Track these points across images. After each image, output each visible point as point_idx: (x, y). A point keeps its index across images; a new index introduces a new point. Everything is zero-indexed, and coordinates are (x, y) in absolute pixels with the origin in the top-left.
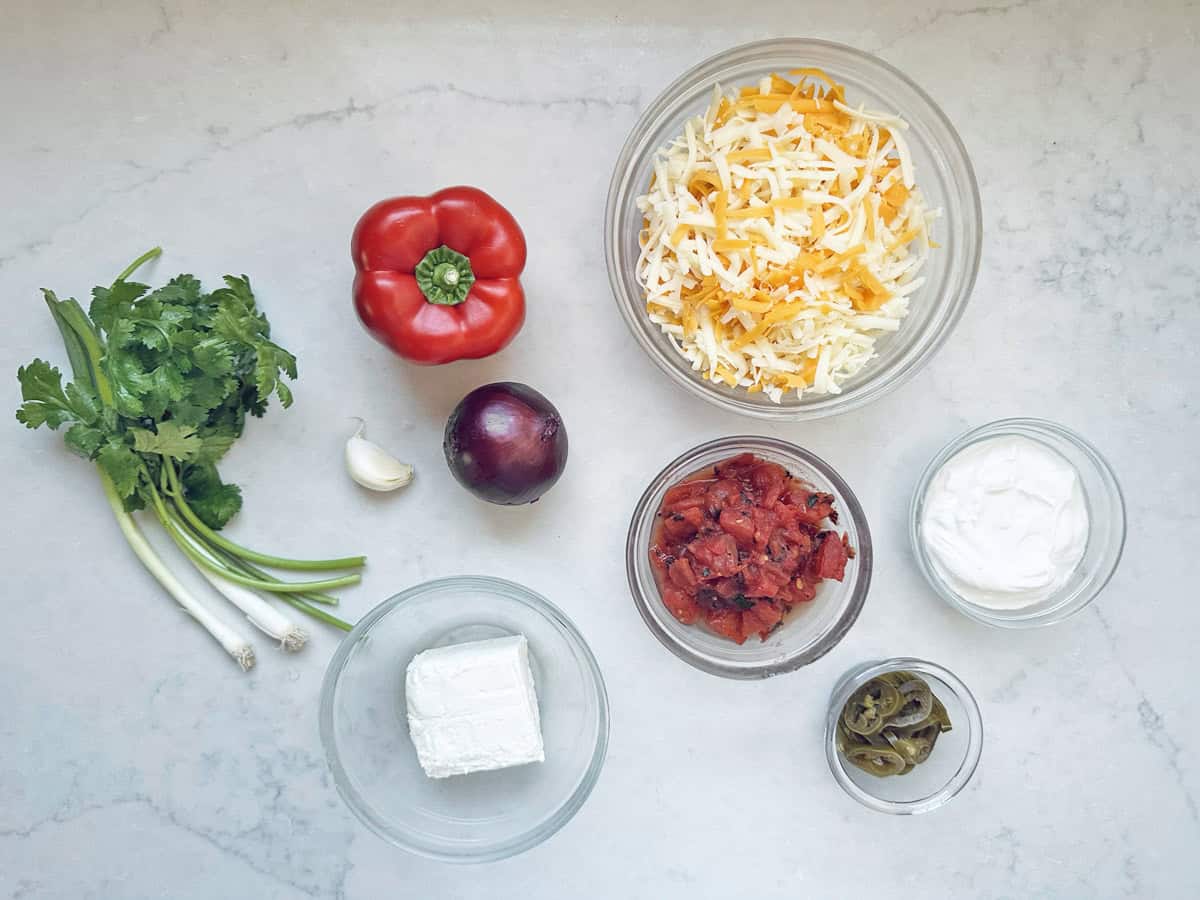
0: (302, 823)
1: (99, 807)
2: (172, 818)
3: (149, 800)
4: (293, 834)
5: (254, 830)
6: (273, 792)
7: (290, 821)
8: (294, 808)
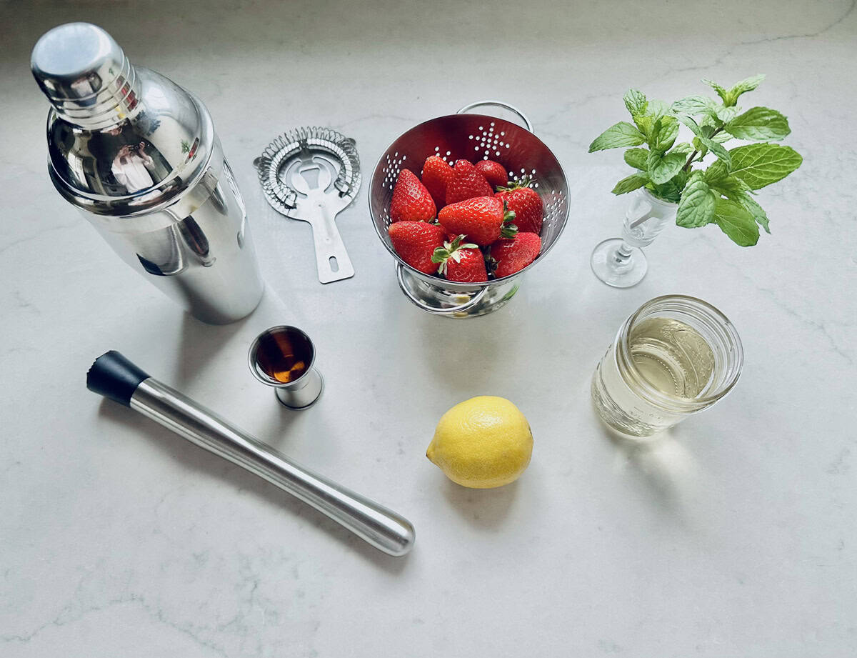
0: (275, 613)
1: (97, 609)
2: (160, 616)
3: (142, 600)
4: (265, 625)
5: (230, 624)
6: (250, 585)
7: (263, 613)
8: (268, 600)
